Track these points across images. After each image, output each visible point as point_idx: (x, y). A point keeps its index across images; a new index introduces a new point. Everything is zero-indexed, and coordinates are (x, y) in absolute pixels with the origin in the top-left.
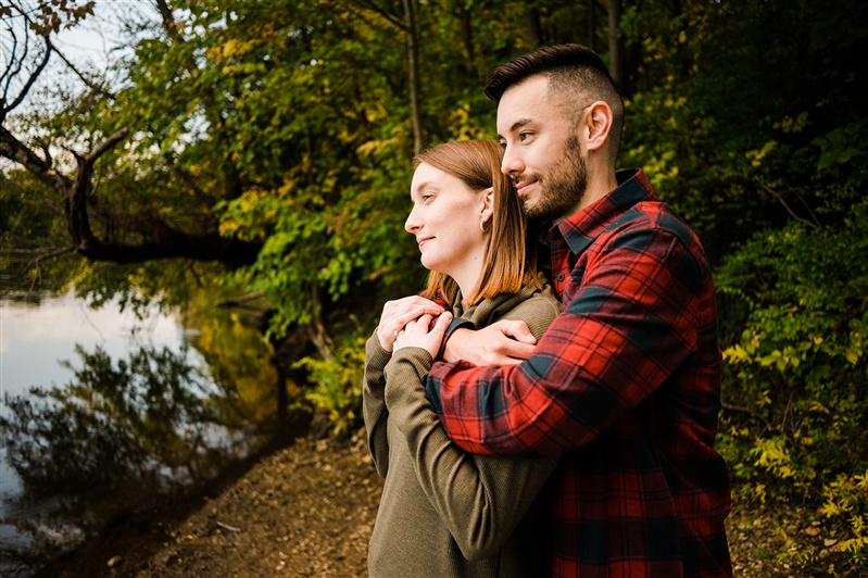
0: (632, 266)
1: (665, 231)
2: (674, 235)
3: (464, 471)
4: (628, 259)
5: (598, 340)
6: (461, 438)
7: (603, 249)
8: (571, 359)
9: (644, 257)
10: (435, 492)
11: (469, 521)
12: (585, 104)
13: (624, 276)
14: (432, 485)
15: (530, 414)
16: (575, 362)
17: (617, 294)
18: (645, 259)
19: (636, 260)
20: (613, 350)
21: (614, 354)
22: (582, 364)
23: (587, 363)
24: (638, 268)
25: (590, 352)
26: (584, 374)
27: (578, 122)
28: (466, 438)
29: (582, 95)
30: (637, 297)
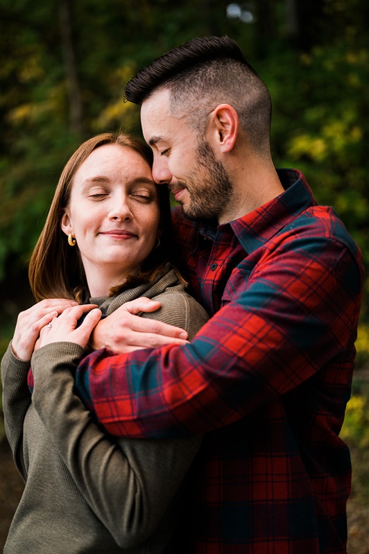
0: (302, 270)
1: (337, 241)
2: (345, 246)
3: (115, 461)
4: (300, 262)
5: (260, 335)
6: (111, 420)
7: (278, 249)
8: (232, 349)
9: (315, 263)
10: (88, 487)
11: (124, 508)
12: (209, 109)
13: (293, 279)
14: (85, 480)
15: (186, 392)
16: (235, 352)
17: (285, 294)
18: (315, 266)
19: (308, 265)
20: (272, 346)
21: (272, 350)
22: (241, 354)
23: (246, 355)
24: (308, 272)
25: (251, 345)
26: (242, 365)
27: (205, 129)
28: (116, 419)
29: (204, 101)
30: (302, 300)
